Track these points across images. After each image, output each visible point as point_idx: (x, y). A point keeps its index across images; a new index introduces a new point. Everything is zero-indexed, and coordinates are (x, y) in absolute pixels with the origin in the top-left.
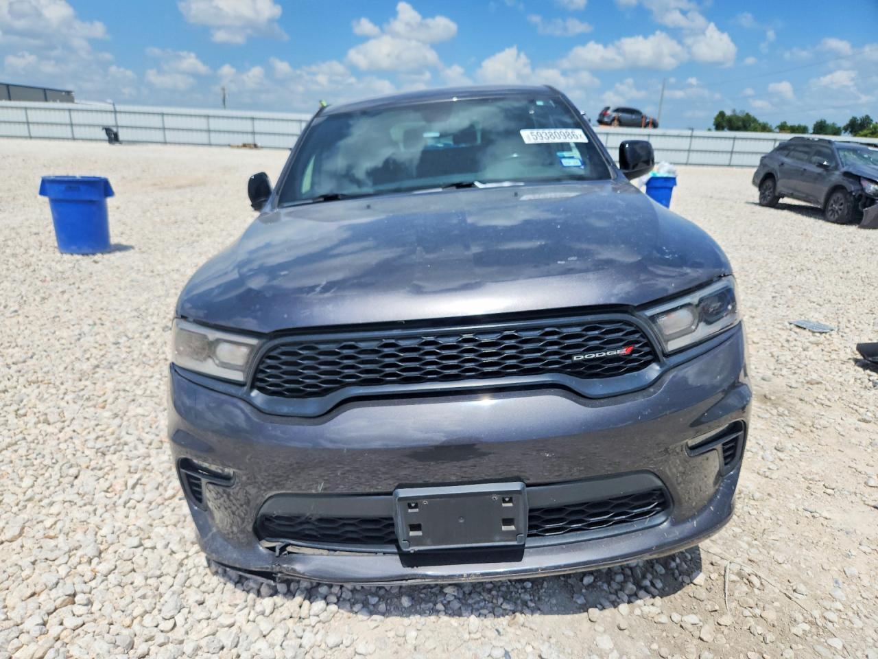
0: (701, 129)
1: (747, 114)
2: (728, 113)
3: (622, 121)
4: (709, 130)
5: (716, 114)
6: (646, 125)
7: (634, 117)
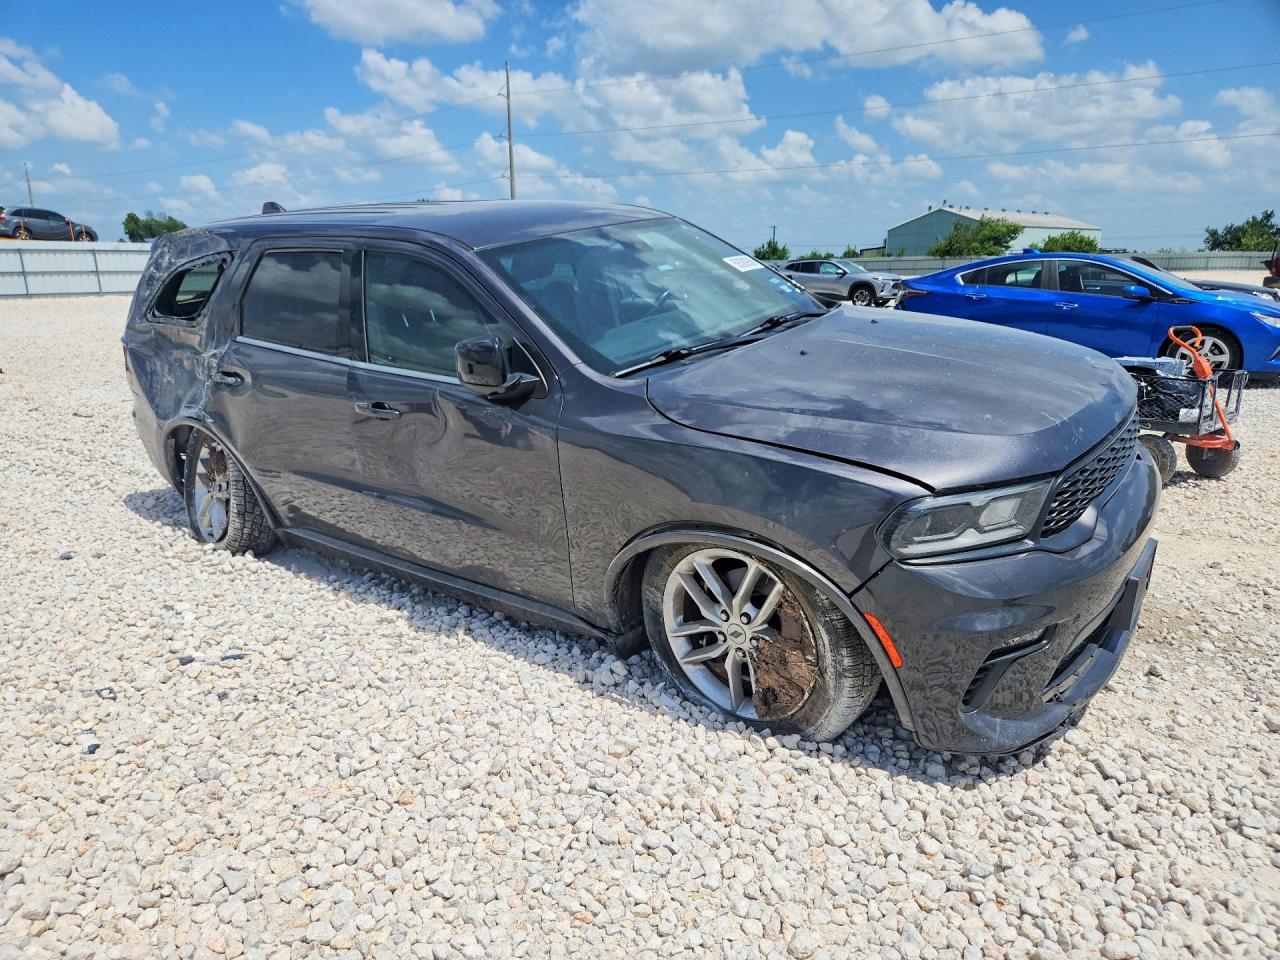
0: (111, 240)
1: (170, 218)
2: (142, 217)
3: (33, 229)
4: (121, 240)
5: (123, 217)
6: (78, 237)
7: (53, 223)
